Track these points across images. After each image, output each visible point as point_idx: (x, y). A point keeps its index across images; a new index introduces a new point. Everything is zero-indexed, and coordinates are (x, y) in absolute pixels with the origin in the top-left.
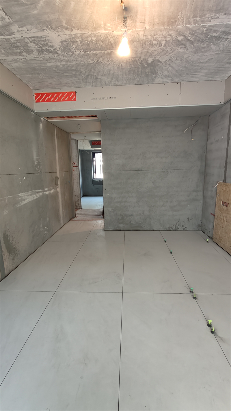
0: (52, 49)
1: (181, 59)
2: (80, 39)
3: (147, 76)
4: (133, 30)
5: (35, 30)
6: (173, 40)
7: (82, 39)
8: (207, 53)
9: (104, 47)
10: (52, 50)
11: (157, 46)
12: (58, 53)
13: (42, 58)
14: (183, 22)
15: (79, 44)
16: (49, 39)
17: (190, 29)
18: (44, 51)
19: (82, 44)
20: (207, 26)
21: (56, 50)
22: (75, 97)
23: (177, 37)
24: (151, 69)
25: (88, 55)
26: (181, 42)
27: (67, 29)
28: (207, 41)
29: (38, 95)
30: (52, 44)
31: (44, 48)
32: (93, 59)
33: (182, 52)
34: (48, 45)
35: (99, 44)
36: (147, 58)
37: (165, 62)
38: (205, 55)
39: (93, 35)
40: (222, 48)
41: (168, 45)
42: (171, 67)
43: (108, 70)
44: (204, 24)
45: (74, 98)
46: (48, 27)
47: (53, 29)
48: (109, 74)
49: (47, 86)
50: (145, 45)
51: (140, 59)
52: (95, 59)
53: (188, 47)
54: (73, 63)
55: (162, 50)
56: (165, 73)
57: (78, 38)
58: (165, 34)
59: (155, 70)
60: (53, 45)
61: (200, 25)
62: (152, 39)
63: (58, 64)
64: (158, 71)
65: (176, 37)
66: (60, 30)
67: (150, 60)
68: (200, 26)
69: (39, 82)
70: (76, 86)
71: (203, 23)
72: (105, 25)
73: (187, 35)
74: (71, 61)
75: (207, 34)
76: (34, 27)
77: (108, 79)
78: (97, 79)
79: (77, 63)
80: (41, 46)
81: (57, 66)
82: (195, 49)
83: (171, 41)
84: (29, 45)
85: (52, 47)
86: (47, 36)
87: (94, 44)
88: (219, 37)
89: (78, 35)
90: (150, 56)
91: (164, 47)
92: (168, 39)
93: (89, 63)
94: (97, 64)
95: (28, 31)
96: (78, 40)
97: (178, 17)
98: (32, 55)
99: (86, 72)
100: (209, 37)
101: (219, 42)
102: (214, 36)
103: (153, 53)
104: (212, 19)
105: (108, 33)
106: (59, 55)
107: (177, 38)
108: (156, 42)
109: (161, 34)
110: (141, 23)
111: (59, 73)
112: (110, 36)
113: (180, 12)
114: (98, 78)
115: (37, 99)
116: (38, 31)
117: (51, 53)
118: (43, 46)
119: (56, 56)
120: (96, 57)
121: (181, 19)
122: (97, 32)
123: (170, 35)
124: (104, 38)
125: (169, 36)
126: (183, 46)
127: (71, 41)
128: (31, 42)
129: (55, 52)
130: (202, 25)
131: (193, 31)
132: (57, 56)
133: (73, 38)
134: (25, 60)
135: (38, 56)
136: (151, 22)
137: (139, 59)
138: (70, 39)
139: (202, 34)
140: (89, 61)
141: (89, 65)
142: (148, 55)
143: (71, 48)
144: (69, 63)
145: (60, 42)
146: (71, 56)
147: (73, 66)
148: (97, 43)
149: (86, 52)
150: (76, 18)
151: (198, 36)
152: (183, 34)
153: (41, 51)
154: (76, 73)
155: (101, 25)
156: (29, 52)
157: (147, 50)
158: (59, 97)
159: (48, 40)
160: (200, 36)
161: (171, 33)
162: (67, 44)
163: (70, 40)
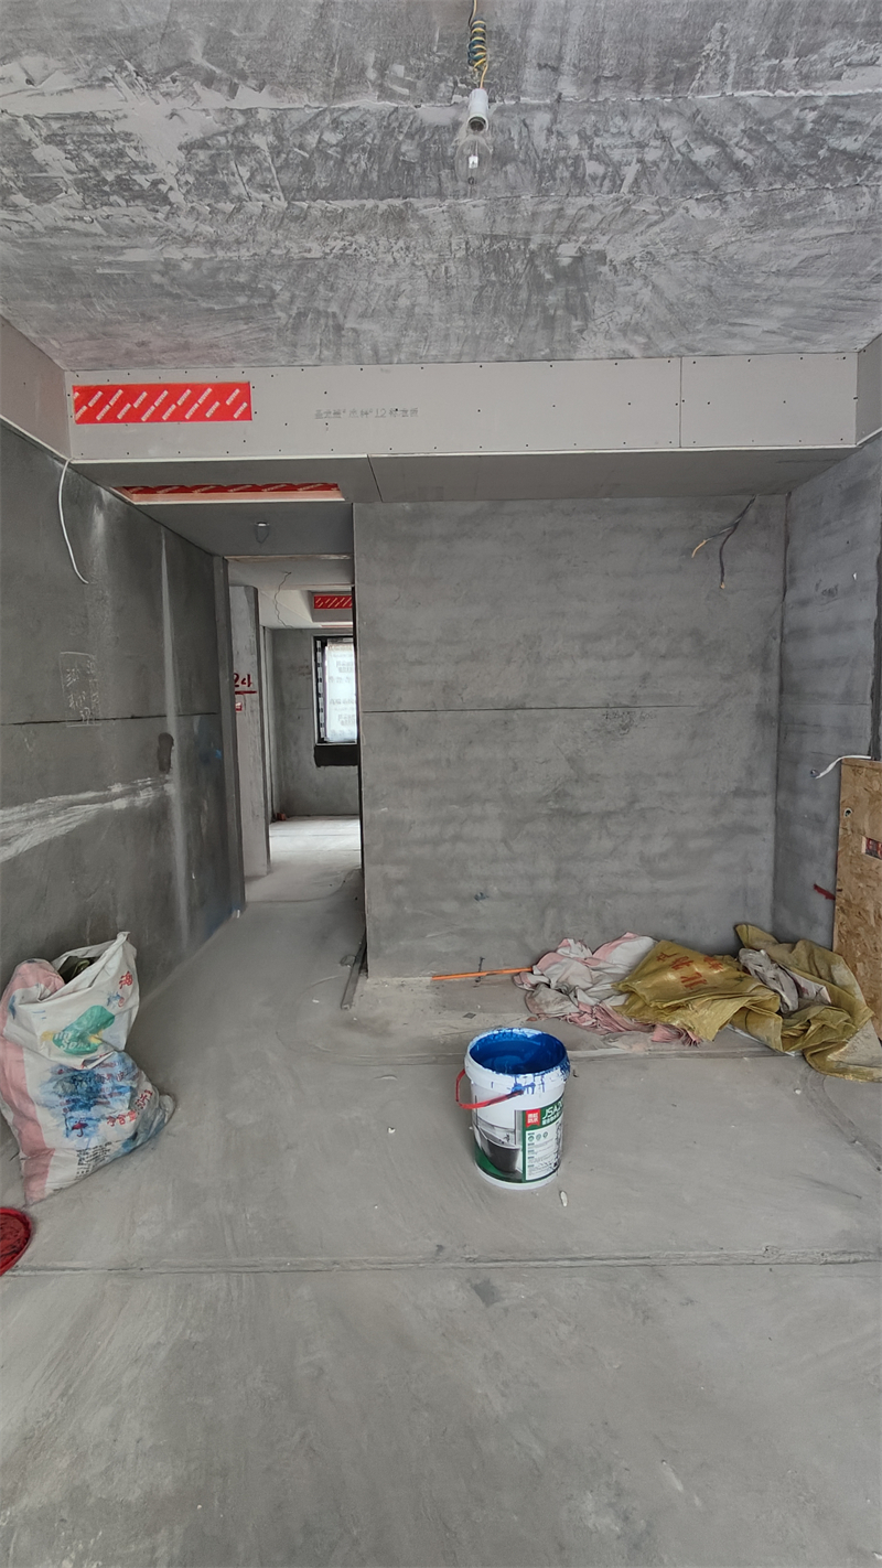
0: (143, 180)
1: (695, 253)
2: (271, 138)
3: (549, 322)
4: (506, 102)
5: (60, 80)
6: (671, 161)
7: (280, 138)
8: (802, 230)
9: (376, 179)
10: (146, 185)
11: (601, 185)
12: (171, 204)
13: (99, 222)
14: (725, 76)
15: (265, 160)
16: (129, 131)
17: (748, 111)
18: (107, 188)
19: (279, 162)
20: (821, 102)
21: (163, 188)
22: (245, 405)
23: (689, 146)
24: (567, 296)
25: (302, 217)
26: (702, 173)
27: (209, 81)
28: (812, 171)
29: (86, 393)
30: (143, 158)
31: (110, 177)
32: (326, 239)
33: (703, 221)
34: (127, 160)
35: (356, 165)
36: (554, 240)
37: (630, 262)
38: (792, 241)
39: (328, 120)
40: (865, 209)
41: (649, 183)
42: (650, 287)
43: (389, 290)
44: (811, 92)
45: (242, 409)
46: (121, 67)
47: (147, 80)
48: (391, 311)
49: (129, 354)
50: (555, 180)
51: (526, 245)
52: (336, 239)
53: (728, 198)
54: (236, 254)
55: (620, 209)
56: (625, 313)
57: (262, 130)
58: (642, 132)
59: (583, 298)
60: (149, 162)
61: (792, 94)
62: (585, 153)
63: (174, 253)
64: (597, 304)
65: (684, 150)
66: (179, 87)
67: (567, 252)
68: (791, 98)
69: (92, 337)
70: (252, 358)
71: (807, 87)
72: (382, 68)
73: (731, 142)
74: (228, 243)
75: (815, 141)
76: (60, 65)
77: (388, 334)
78: (339, 328)
79: (255, 254)
80: (96, 162)
81: (169, 266)
82: (756, 209)
83: (664, 166)
84: (35, 153)
85: (146, 169)
86: (120, 114)
87: (332, 163)
88: (864, 157)
89: (259, 116)
90: (569, 233)
91: (631, 196)
92: (651, 155)
93: (308, 256)
94: (341, 263)
95: (29, 82)
96: (260, 140)
97: (708, 47)
98: (52, 205)
99: (293, 297)
100: (822, 153)
101: (859, 179)
102: (844, 152)
103: (581, 219)
104: (849, 65)
105: (396, 109)
106: (174, 211)
107: (691, 150)
108: (600, 169)
109: (624, 129)
110: (544, 71)
111: (178, 296)
112: (405, 129)
113: (718, 25)
114: (347, 326)
115: (85, 408)
116: (79, 84)
117: (139, 202)
118: (104, 165)
119: (160, 216)
120: (337, 229)
121: (718, 57)
122: (347, 105)
123: (663, 138)
124: (378, 136)
125: (658, 143)
126: (711, 192)
127: (232, 146)
128: (51, 139)
129: (155, 197)
130: (803, 92)
131: (761, 122)
132: (167, 219)
133: (238, 130)
134: (23, 229)
135: (77, 213)
136: (586, 69)
137: (522, 247)
138: (224, 134)
139: (793, 139)
140: (309, 245)
141: (306, 264)
142: (563, 225)
143: (231, 178)
144: (221, 254)
145: (180, 148)
146: (230, 217)
147: (239, 268)
148: (343, 160)
149: (297, 203)
150: (250, 30)
151: (780, 146)
152: (716, 134)
153: (93, 190)
154: (252, 301)
155: (363, 70)
156: (42, 190)
157: (556, 206)
158: (179, 403)
159: (126, 134)
160: (786, 146)
161: (667, 124)
162: (211, 157)
163: (223, 141)
